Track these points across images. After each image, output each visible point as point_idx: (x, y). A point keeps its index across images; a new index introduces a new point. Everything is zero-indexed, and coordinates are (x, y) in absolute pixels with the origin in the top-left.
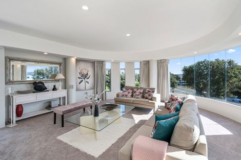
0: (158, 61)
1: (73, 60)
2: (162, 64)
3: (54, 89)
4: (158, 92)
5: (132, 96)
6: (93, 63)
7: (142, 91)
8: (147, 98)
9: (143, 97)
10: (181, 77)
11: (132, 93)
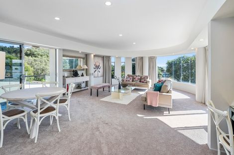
0: (149, 57)
1: (92, 55)
2: (152, 60)
3: (82, 75)
4: (150, 79)
5: (133, 81)
6: (103, 57)
7: (139, 78)
8: (143, 82)
9: (140, 82)
10: (165, 69)
11: (133, 79)
